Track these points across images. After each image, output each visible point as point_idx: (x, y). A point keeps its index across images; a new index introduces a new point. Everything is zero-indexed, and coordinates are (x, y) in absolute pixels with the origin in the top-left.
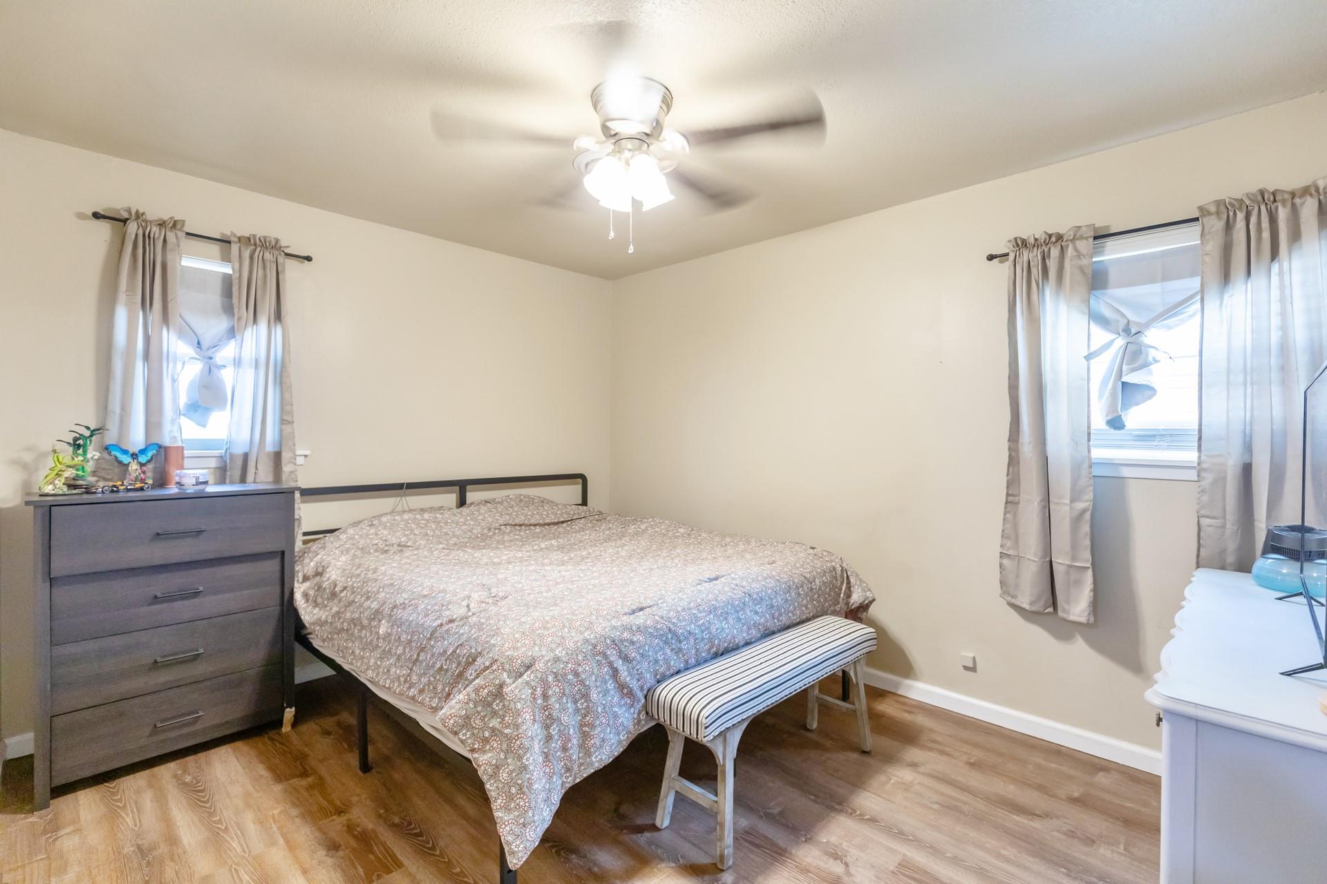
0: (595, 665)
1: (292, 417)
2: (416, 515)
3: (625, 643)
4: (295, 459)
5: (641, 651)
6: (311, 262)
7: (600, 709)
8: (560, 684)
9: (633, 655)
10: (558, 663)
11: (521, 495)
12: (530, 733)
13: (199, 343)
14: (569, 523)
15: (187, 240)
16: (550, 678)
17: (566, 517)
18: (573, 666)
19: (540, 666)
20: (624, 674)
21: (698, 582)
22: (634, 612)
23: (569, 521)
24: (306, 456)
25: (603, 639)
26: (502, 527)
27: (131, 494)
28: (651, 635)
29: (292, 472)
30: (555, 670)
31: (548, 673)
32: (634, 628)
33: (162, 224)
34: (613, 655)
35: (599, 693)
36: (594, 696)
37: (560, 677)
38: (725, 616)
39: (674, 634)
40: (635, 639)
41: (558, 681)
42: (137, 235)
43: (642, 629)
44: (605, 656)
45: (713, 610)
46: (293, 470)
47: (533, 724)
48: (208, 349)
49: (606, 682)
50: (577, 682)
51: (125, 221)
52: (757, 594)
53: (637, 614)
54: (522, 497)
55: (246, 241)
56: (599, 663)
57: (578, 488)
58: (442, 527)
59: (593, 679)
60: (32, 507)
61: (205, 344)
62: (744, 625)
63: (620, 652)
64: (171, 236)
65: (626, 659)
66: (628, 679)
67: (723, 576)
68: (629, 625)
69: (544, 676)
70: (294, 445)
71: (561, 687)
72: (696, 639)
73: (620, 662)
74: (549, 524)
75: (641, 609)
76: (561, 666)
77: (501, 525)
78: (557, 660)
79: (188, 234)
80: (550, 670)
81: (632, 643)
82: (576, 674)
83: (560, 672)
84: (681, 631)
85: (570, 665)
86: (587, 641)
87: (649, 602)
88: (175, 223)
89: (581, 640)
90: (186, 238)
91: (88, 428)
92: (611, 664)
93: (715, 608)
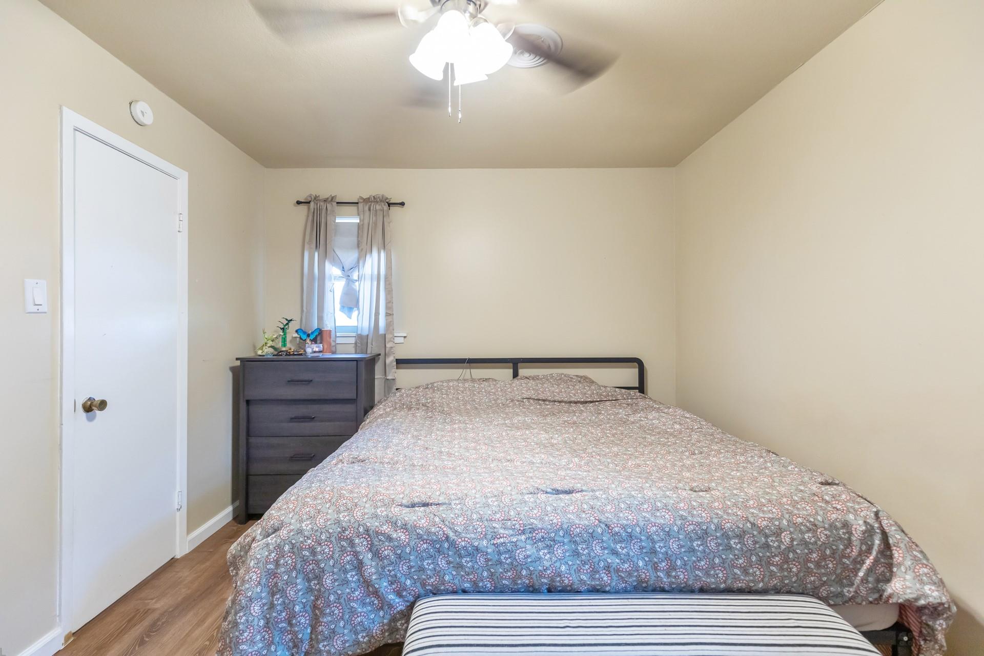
0: (338, 549)
1: (393, 311)
2: (459, 383)
3: (381, 537)
4: (394, 339)
5: (399, 552)
6: (405, 205)
7: (332, 598)
8: (294, 557)
9: (386, 552)
10: (299, 535)
11: (562, 374)
12: (250, 593)
13: (343, 268)
14: (597, 403)
15: (339, 207)
16: (287, 548)
17: (596, 398)
18: (313, 543)
19: (283, 533)
20: (371, 568)
21: (531, 490)
22: (413, 506)
23: (598, 401)
24: (405, 337)
25: (356, 525)
26: (524, 400)
27: (295, 357)
28: (420, 537)
29: (392, 347)
30: (294, 541)
31: (287, 542)
32: (399, 524)
33: (325, 201)
34: (361, 545)
35: (336, 580)
36: (328, 581)
37: (295, 550)
38: (550, 543)
39: (453, 544)
40: (394, 536)
41: (293, 553)
42: (314, 209)
43: (409, 526)
44: (352, 543)
45: (529, 531)
46: (392, 346)
47: (257, 586)
48: (348, 271)
49: (346, 572)
50: (313, 561)
51: (309, 203)
52: (624, 527)
53: (417, 509)
54: (563, 376)
55: (367, 201)
56: (343, 550)
57: (635, 371)
58: (474, 395)
59: (331, 563)
60: (239, 361)
61: (346, 269)
62: (585, 563)
63: (372, 544)
64: (329, 206)
65: (377, 555)
66: (374, 577)
67: (582, 491)
68: (394, 519)
69: (282, 543)
70: (393, 330)
71: (294, 560)
72: (487, 560)
73: (370, 555)
74: (576, 403)
75: (426, 505)
76: (301, 539)
77: (524, 398)
78: (300, 532)
79: (338, 203)
80: (290, 540)
81: (390, 539)
82: (313, 552)
83: (298, 544)
84: (463, 544)
85: (309, 541)
86: (338, 522)
87: (442, 499)
88: (332, 198)
89: (332, 520)
90: (337, 206)
91: (287, 320)
92: (356, 554)
93: (533, 530)
